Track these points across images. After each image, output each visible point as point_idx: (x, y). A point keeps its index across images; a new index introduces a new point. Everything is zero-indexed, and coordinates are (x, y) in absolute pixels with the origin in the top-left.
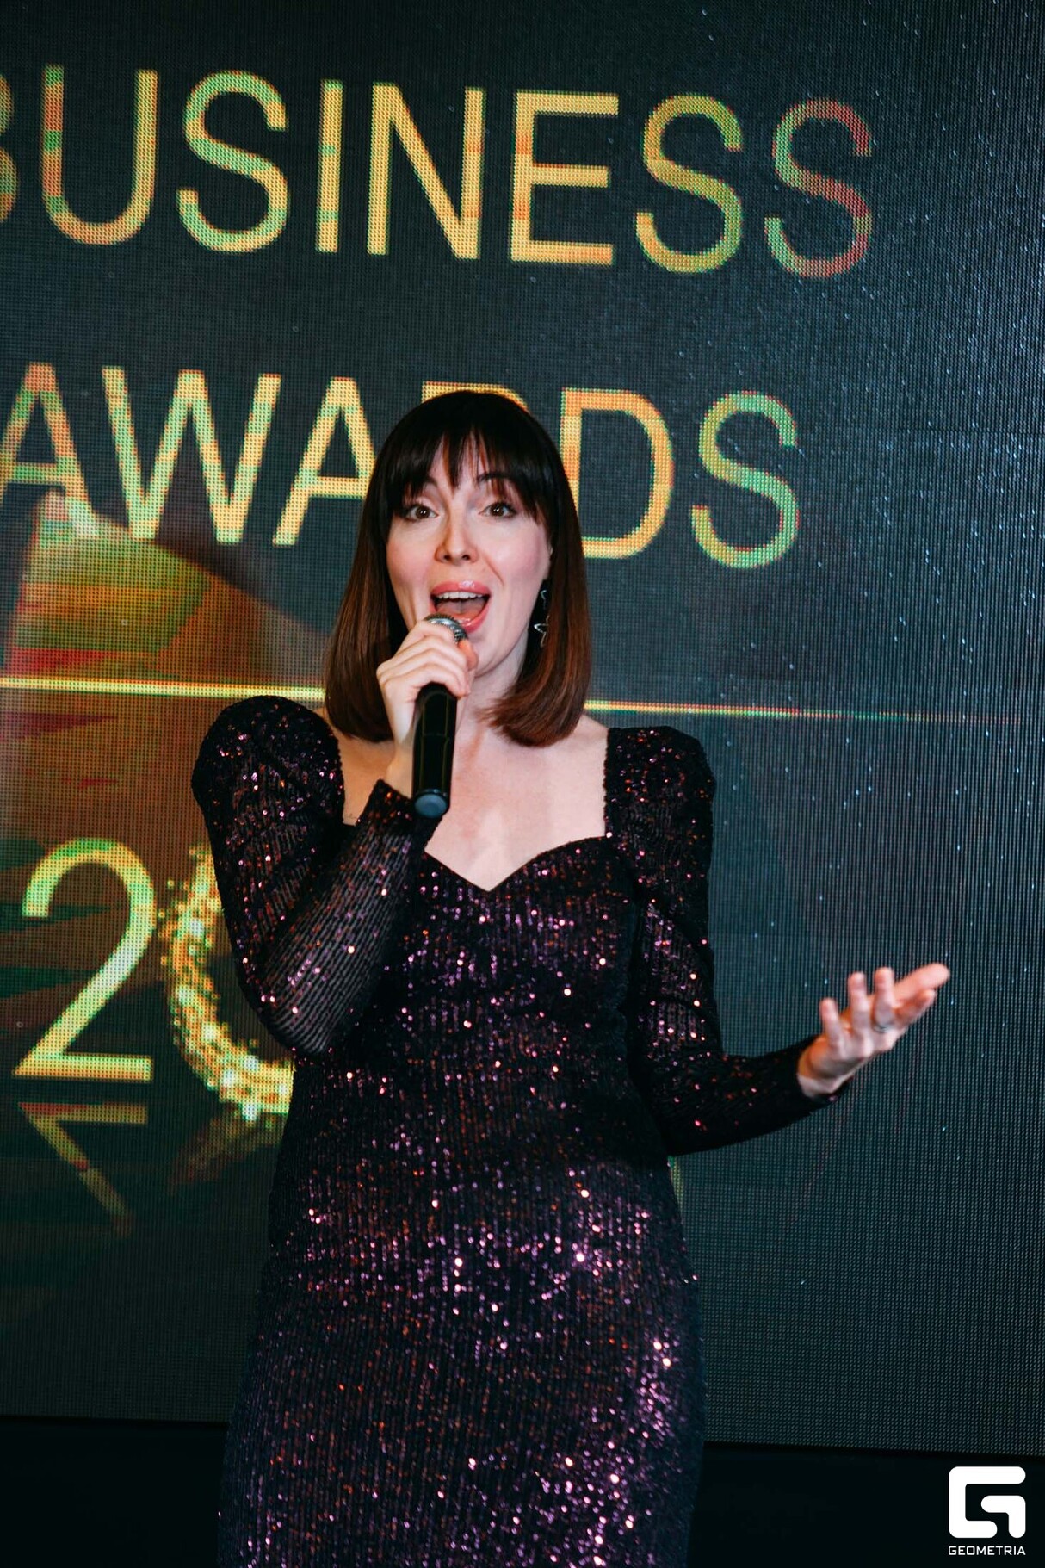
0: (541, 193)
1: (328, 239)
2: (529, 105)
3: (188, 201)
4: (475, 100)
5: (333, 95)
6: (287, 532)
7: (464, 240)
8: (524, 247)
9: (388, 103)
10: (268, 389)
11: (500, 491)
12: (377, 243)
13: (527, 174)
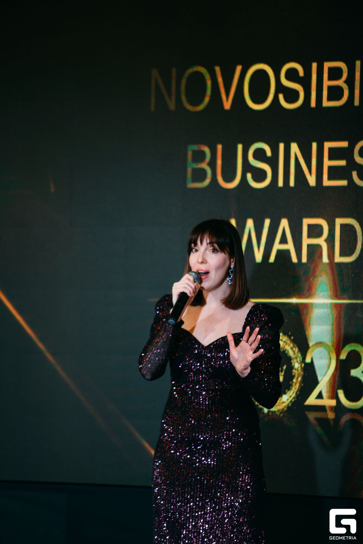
0: (330, 168)
1: (281, 184)
2: (328, 145)
3: (249, 176)
4: (314, 145)
5: (282, 146)
6: (272, 259)
7: (312, 180)
8: (326, 183)
9: (294, 148)
10: (267, 222)
11: (213, 246)
12: (292, 183)
13: (327, 163)
